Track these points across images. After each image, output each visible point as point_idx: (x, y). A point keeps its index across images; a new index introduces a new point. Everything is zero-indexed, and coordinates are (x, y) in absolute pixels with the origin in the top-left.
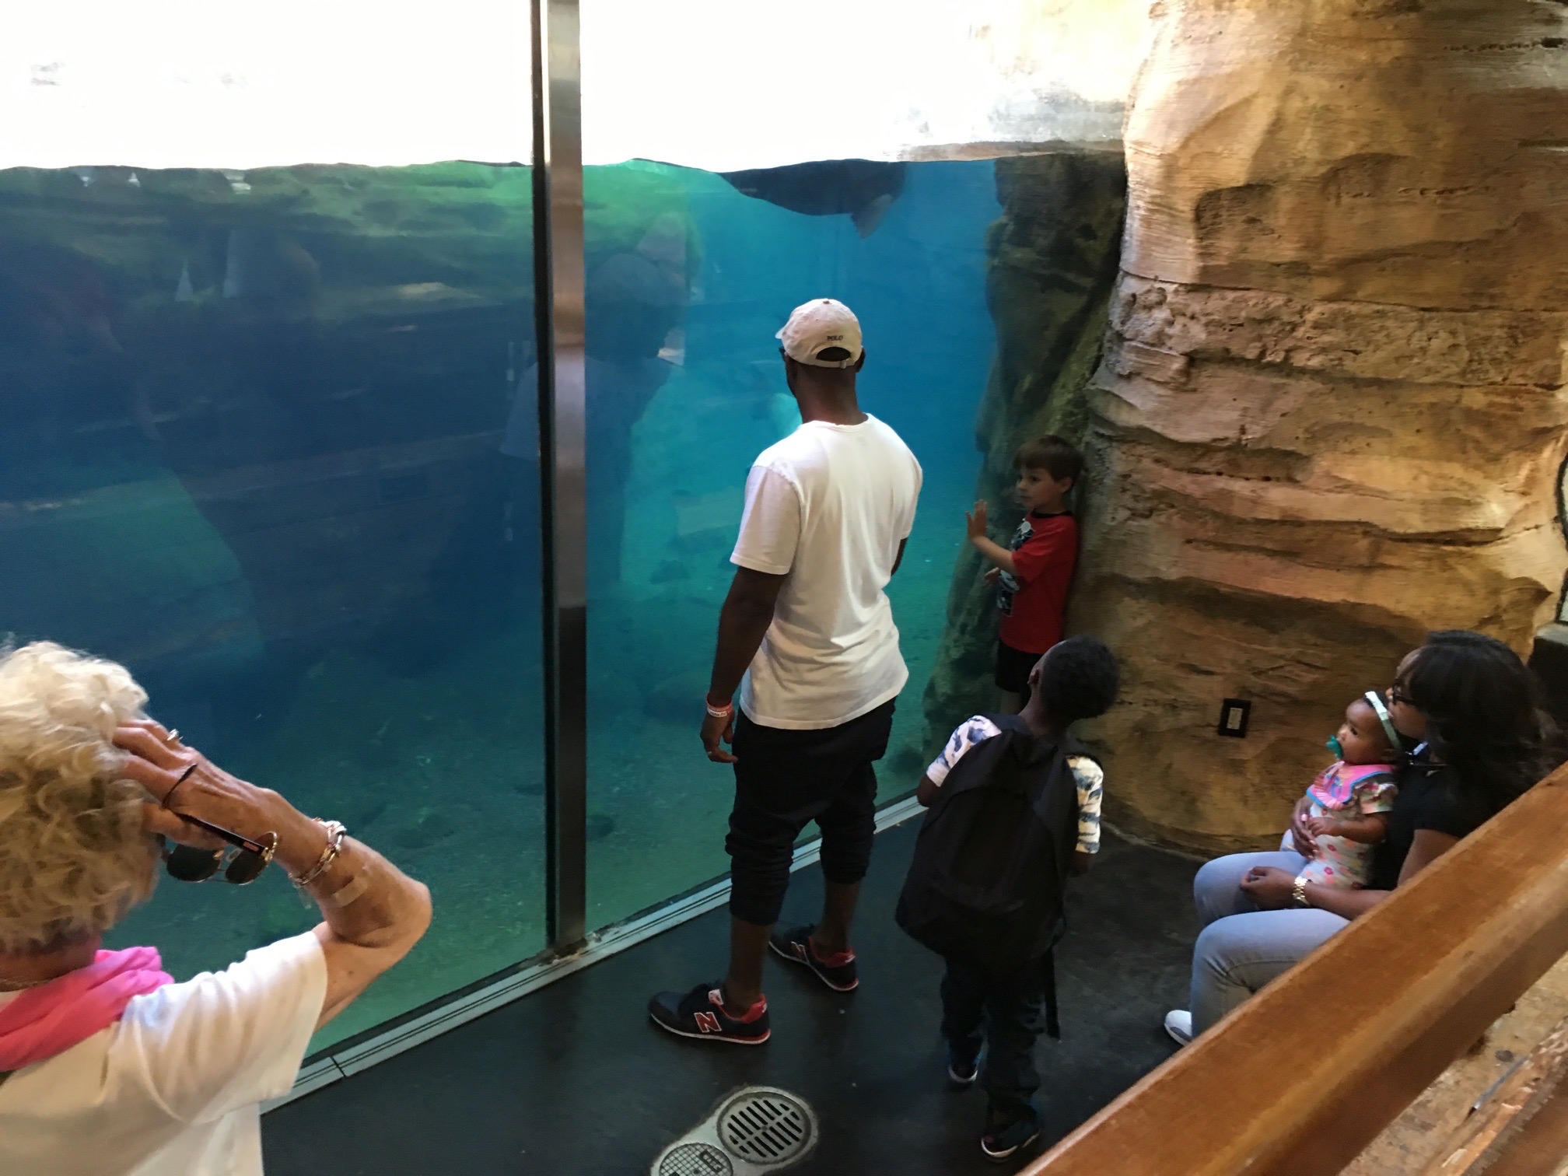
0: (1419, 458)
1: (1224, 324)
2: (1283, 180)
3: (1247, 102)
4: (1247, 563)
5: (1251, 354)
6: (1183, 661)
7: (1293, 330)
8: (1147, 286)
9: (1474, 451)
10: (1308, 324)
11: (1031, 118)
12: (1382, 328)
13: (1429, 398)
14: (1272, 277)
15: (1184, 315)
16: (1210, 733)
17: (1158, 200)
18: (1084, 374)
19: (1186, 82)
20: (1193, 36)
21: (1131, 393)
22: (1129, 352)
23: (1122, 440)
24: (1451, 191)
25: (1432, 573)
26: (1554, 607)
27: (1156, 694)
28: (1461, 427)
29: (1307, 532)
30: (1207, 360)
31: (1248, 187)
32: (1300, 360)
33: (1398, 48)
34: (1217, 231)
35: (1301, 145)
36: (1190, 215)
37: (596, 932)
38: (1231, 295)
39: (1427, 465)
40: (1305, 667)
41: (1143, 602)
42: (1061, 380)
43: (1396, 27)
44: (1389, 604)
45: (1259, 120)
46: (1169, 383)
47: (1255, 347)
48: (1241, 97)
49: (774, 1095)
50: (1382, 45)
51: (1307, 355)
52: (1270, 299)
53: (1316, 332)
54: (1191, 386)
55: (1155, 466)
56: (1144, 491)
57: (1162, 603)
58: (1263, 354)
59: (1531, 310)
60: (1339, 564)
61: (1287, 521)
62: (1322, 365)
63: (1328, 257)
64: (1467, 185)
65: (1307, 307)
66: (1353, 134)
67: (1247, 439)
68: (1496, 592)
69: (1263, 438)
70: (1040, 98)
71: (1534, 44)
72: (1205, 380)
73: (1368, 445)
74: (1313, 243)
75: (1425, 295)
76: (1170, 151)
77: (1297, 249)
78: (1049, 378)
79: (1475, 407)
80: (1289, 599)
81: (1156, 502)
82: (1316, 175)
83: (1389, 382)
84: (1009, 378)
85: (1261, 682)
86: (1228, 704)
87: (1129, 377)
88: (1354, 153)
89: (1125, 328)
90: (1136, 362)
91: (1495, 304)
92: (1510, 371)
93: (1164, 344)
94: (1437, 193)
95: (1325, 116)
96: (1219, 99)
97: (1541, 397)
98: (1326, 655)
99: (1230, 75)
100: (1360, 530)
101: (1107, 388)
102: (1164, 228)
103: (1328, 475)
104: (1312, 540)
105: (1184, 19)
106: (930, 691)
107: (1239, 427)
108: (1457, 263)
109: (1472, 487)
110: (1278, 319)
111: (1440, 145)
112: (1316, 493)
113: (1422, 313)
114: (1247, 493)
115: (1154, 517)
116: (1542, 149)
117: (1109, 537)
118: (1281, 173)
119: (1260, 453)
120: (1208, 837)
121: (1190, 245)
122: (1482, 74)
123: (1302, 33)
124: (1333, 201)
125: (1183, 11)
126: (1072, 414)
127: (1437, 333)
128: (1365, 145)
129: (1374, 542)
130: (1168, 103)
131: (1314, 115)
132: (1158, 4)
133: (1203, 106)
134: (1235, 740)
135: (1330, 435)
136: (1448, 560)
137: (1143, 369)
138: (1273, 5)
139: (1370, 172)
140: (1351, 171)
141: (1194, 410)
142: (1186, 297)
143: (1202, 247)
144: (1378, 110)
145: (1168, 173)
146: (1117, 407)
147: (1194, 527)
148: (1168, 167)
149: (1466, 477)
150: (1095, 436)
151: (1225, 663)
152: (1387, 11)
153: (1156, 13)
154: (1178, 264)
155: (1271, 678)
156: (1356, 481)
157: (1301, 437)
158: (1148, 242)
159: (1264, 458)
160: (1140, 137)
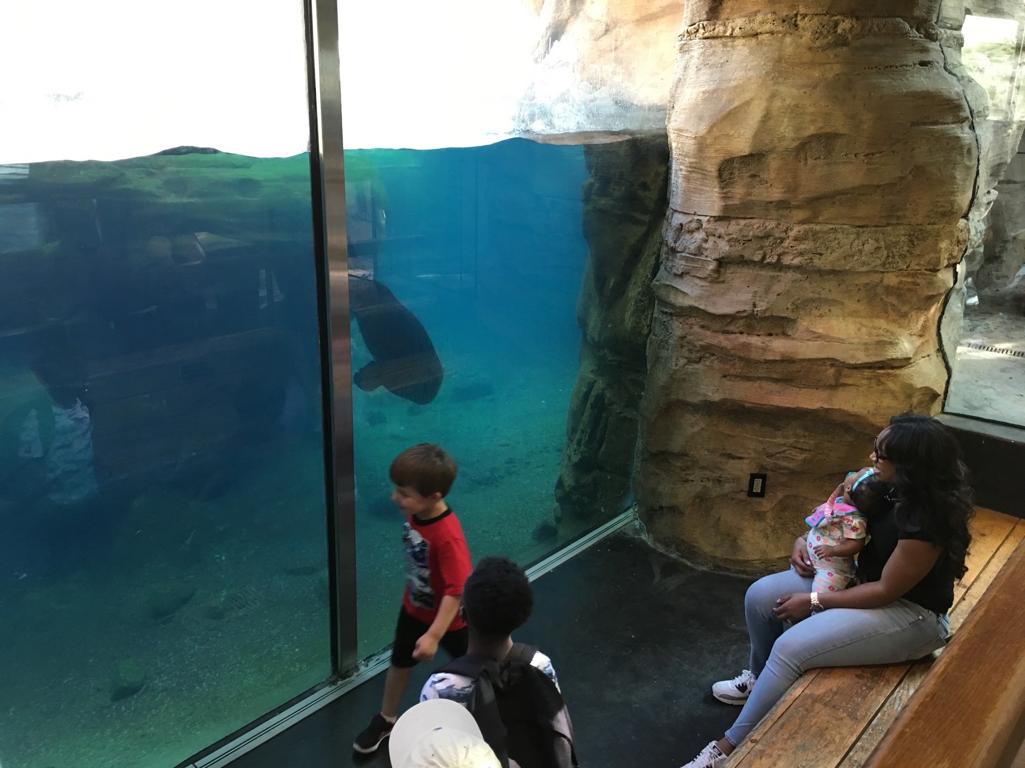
0: (861, 317)
1: (739, 240)
2: (772, 151)
3: (747, 103)
4: (760, 387)
5: (757, 258)
6: (724, 452)
7: (782, 242)
8: (689, 218)
9: (892, 312)
10: (791, 238)
11: (612, 116)
12: (835, 239)
13: (864, 280)
14: (767, 210)
15: (714, 235)
16: (743, 496)
17: (694, 165)
18: (647, 276)
19: (709, 92)
20: (710, 63)
21: (682, 285)
22: (681, 260)
23: (679, 315)
24: (873, 154)
25: (872, 387)
26: (941, 403)
27: (708, 473)
28: (884, 297)
29: (797, 367)
30: (729, 263)
31: (751, 155)
32: (787, 260)
33: (837, 68)
34: (732, 183)
35: (782, 129)
36: (716, 174)
37: (364, 660)
38: (742, 222)
39: (865, 322)
40: (799, 450)
41: (698, 416)
42: (633, 280)
43: (836, 56)
44: (847, 407)
45: (756, 114)
46: (707, 278)
47: (759, 254)
48: (744, 100)
50: (828, 67)
51: (792, 257)
52: (767, 224)
53: (796, 242)
54: (721, 279)
55: (701, 330)
56: (695, 346)
57: (709, 416)
58: (764, 258)
59: (921, 225)
60: (818, 386)
61: (785, 360)
62: (801, 263)
63: (801, 197)
64: (883, 150)
65: (789, 228)
66: (813, 121)
67: (758, 311)
68: (910, 396)
69: (767, 309)
70: (616, 103)
71: (915, 64)
72: (729, 275)
73: (830, 310)
74: (792, 189)
75: (859, 218)
76: (701, 134)
77: (782, 193)
78: (625, 279)
79: (892, 284)
80: (788, 409)
81: (703, 353)
82: (792, 147)
83: (840, 272)
84: (600, 280)
85: (772, 461)
86: (753, 477)
87: (681, 276)
88: (815, 133)
89: (677, 245)
90: (685, 266)
91: (899, 222)
92: (911, 262)
93: (703, 254)
94: (864, 156)
95: (796, 111)
96: (730, 101)
97: (929, 277)
98: (812, 442)
99: (736, 87)
100: (828, 363)
101: (668, 283)
102: (698, 182)
103: (807, 330)
104: (800, 371)
105: (703, 54)
106: (560, 484)
107: (752, 303)
108: (878, 197)
109: (892, 334)
110: (773, 236)
111: (865, 127)
112: (801, 342)
113: (858, 229)
114: (759, 344)
115: (702, 362)
116: (924, 127)
117: (675, 376)
118: (771, 146)
119: (764, 319)
120: (747, 561)
121: (716, 192)
122: (887, 84)
123: (779, 60)
124: (803, 163)
125: (702, 48)
126: (642, 300)
127: (868, 240)
128: (821, 128)
129: (837, 370)
130: (697, 105)
131: (789, 110)
132: (685, 44)
133: (720, 106)
134: (758, 499)
135: (807, 305)
136: (881, 378)
137: (690, 270)
138: (759, 44)
139: (824, 144)
140: (812, 144)
141: (723, 294)
142: (715, 224)
143: (723, 193)
144: (828, 106)
145: (700, 148)
146: (675, 295)
147: (727, 367)
148: (700, 144)
149: (888, 328)
150: (661, 313)
151: (750, 451)
152: (829, 46)
153: (683, 50)
154: (709, 204)
155: (778, 459)
156: (825, 333)
157: (790, 307)
158: (689, 191)
159: (768, 322)
160: (681, 126)
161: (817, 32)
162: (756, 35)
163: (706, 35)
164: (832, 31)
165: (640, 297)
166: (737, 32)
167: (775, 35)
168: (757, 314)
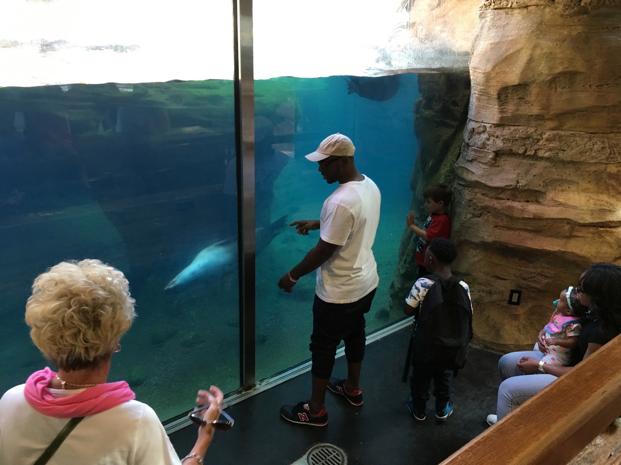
0: (590, 192)
1: (510, 140)
2: (533, 82)
3: (519, 51)
4: (519, 235)
6: (495, 275)
7: (538, 142)
8: (479, 125)
9: (612, 190)
10: (544, 139)
11: (432, 59)
12: (574, 141)
13: (593, 168)
14: (529, 120)
15: (494, 136)
16: (505, 304)
17: (483, 91)
18: (453, 160)
19: (494, 44)
20: (497, 25)
21: (472, 167)
22: (471, 151)
23: (469, 186)
24: (602, 86)
25: (595, 239)
27: (483, 287)
28: (607, 180)
29: (544, 223)
30: (503, 154)
31: (519, 85)
32: (541, 153)
33: (580, 29)
34: (507, 103)
35: (540, 68)
36: (496, 97)
37: (259, 381)
38: (512, 128)
39: (592, 196)
40: (544, 277)
41: (478, 251)
42: (444, 162)
43: (579, 20)
44: (577, 251)
45: (523, 58)
46: (488, 163)
47: (523, 149)
48: (516, 49)
49: (330, 447)
50: (573, 27)
51: (544, 152)
52: (529, 130)
53: (547, 142)
54: (497, 164)
55: (482, 197)
56: (478, 207)
57: (485, 251)
58: (526, 151)
60: (557, 235)
61: (536, 218)
62: (550, 156)
63: (552, 112)
64: (609, 83)
65: (543, 133)
66: (562, 63)
67: (520, 186)
69: (526, 185)
70: (435, 51)
72: (502, 162)
73: (569, 187)
74: (546, 107)
75: (591, 128)
76: (487, 71)
77: (539, 109)
78: (439, 162)
79: (613, 172)
80: (537, 250)
81: (482, 211)
82: (547, 80)
83: (577, 162)
84: (423, 162)
85: (526, 283)
86: (512, 292)
87: (471, 161)
88: (562, 71)
89: (470, 141)
90: (474, 155)
93: (486, 148)
94: (596, 86)
95: (550, 56)
96: (507, 50)
98: (552, 272)
99: (512, 41)
101: (463, 166)
102: (485, 102)
103: (552, 199)
104: (546, 226)
105: (493, 19)
106: (392, 286)
107: (516, 181)
108: (605, 114)
109: (611, 205)
110: (532, 137)
111: (597, 67)
112: (548, 207)
113: (590, 134)
114: (519, 207)
115: (482, 217)
117: (464, 225)
118: (533, 79)
119: (526, 191)
120: (505, 345)
121: (496, 108)
122: (614, 39)
123: (541, 23)
124: (554, 90)
125: (493, 15)
126: (449, 176)
127: (596, 142)
128: (566, 68)
129: (571, 226)
130: (487, 52)
131: (545, 56)
132: (483, 13)
133: (501, 53)
134: (515, 306)
135: (554, 183)
136: (601, 234)
137: (477, 158)
138: (529, 13)
139: (568, 78)
140: (561, 78)
141: (498, 174)
142: (494, 129)
143: (501, 109)
144: (572, 53)
145: (487, 79)
146: (467, 173)
147: (498, 221)
148: (487, 77)
149: (609, 200)
150: (458, 185)
151: (511, 276)
152: (575, 14)
153: (482, 16)
154: (491, 116)
155: (530, 281)
156: (564, 202)
157: (541, 184)
158: (479, 107)
159: (526, 193)
160: (476, 65)
161: (567, 5)
162: (527, 7)
163: (496, 7)
164: (577, 4)
165: (448, 173)
166: (515, 5)
167: (539, 7)
168: (519, 188)
